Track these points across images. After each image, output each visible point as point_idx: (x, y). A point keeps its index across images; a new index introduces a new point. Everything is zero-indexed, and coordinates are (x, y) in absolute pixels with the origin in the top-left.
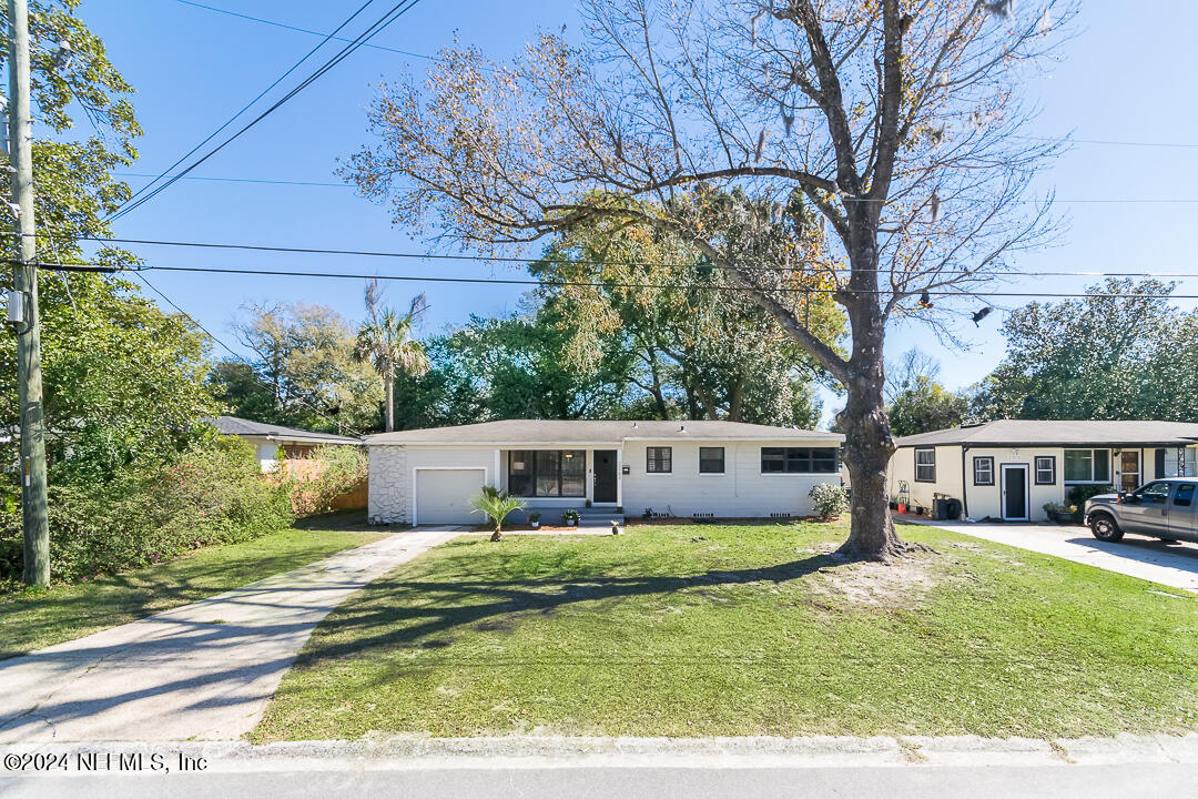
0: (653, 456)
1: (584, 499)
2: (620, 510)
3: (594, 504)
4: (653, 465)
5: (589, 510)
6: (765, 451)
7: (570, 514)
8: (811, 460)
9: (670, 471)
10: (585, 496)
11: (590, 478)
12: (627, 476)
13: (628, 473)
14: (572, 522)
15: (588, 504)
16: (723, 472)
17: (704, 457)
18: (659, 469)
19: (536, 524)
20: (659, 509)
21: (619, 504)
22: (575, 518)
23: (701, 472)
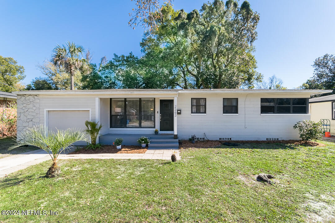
0: (195, 103)
1: (154, 129)
2: (176, 137)
3: (160, 132)
4: (194, 109)
5: (156, 136)
6: (263, 100)
7: (143, 140)
8: (291, 106)
9: (205, 112)
10: (154, 127)
11: (158, 117)
12: (179, 115)
13: (180, 113)
14: (144, 145)
15: (156, 132)
16: (237, 113)
17: (226, 104)
18: (198, 111)
19: (119, 147)
20: (199, 135)
21: (175, 132)
22: (146, 142)
23: (224, 113)
